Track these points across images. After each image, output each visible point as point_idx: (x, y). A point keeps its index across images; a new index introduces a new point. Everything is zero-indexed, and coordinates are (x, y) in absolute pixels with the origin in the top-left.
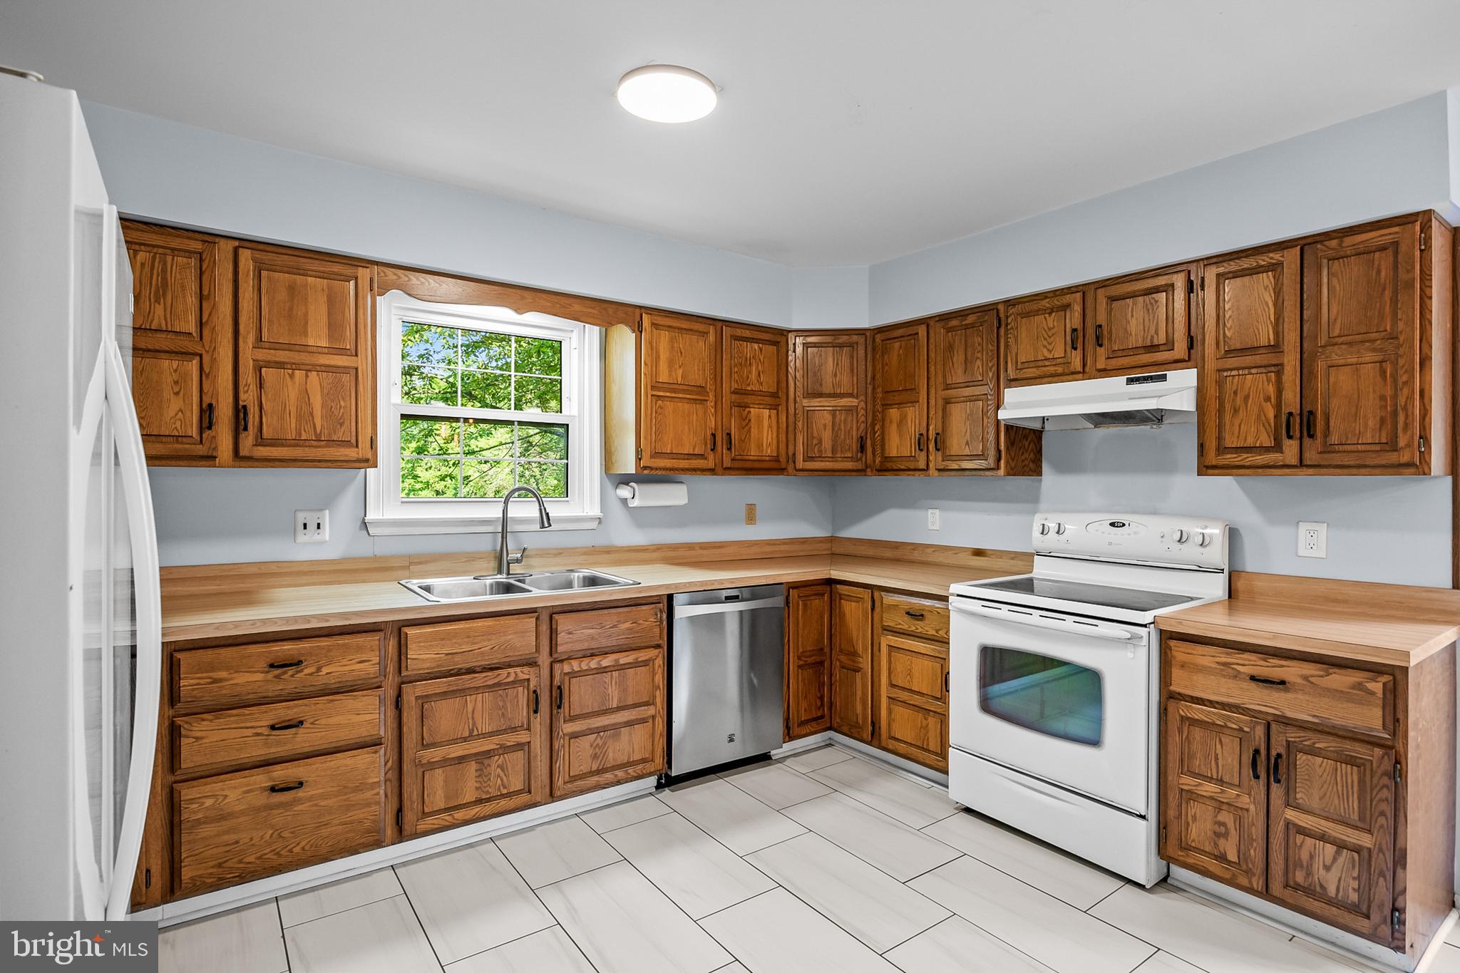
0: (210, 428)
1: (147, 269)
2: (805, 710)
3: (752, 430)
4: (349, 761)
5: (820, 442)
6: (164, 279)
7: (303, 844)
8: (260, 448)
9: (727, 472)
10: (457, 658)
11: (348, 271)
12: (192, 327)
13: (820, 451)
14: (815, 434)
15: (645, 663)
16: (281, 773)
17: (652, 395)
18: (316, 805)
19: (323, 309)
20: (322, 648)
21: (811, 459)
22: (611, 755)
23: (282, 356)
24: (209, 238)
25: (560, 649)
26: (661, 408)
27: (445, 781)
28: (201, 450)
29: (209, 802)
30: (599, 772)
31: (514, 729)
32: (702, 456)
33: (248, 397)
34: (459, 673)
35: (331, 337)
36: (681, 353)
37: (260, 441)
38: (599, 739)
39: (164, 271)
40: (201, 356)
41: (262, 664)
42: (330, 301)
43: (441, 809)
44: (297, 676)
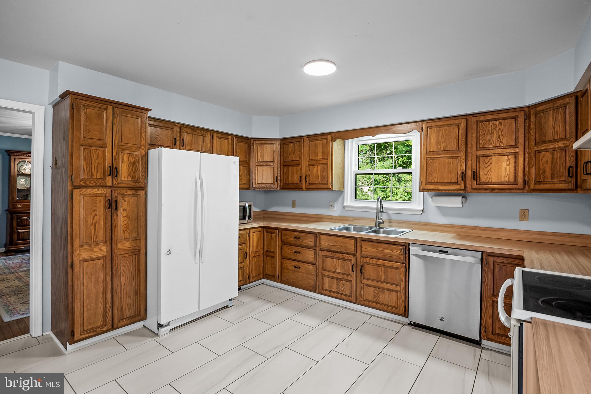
0: (301, 181)
1: (292, 148)
2: (499, 327)
3: (493, 168)
4: (308, 266)
5: (544, 172)
6: (295, 149)
7: (300, 283)
8: (309, 186)
9: (474, 191)
11: (326, 137)
12: (299, 159)
13: (544, 178)
14: (541, 167)
16: (296, 263)
17: (427, 158)
18: (302, 274)
19: (321, 148)
20: (303, 236)
22: (381, 298)
23: (313, 162)
24: (302, 137)
26: (432, 163)
27: (329, 282)
28: (300, 187)
29: (286, 265)
30: (376, 302)
31: (347, 275)
32: (456, 183)
33: (307, 174)
34: (334, 252)
35: (323, 156)
36: (443, 136)
37: (309, 184)
38: (376, 290)
39: (295, 147)
40: (300, 165)
41: (293, 237)
42: (323, 146)
43: (327, 290)
44: (299, 241)
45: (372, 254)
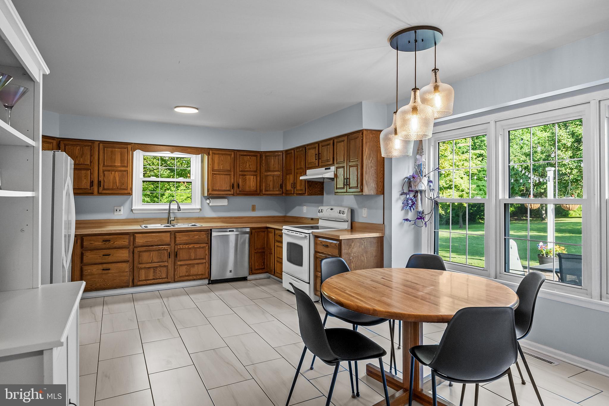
0: (92, 186)
1: (79, 150)
2: (257, 266)
3: (247, 182)
4: (121, 265)
5: (270, 185)
6: (83, 152)
7: (110, 283)
8: (104, 191)
9: (238, 195)
10: (148, 242)
11: (126, 146)
12: (89, 163)
13: (269, 188)
14: (268, 183)
15: (203, 247)
16: (105, 266)
17: (212, 173)
18: (113, 275)
19: (119, 156)
20: (115, 238)
21: (267, 191)
22: (192, 271)
23: (109, 168)
24: (93, 142)
25: (177, 242)
26: (215, 177)
27: (145, 273)
28: (90, 191)
29: (89, 271)
30: (188, 276)
31: (164, 262)
32: (229, 191)
33: (101, 179)
34: (149, 246)
35: (121, 163)
36: (222, 161)
37: (104, 189)
38: (188, 267)
39: (83, 150)
40: (91, 169)
41: (102, 241)
42: (121, 154)
43: (143, 280)
44: (109, 244)
45: (184, 241)
